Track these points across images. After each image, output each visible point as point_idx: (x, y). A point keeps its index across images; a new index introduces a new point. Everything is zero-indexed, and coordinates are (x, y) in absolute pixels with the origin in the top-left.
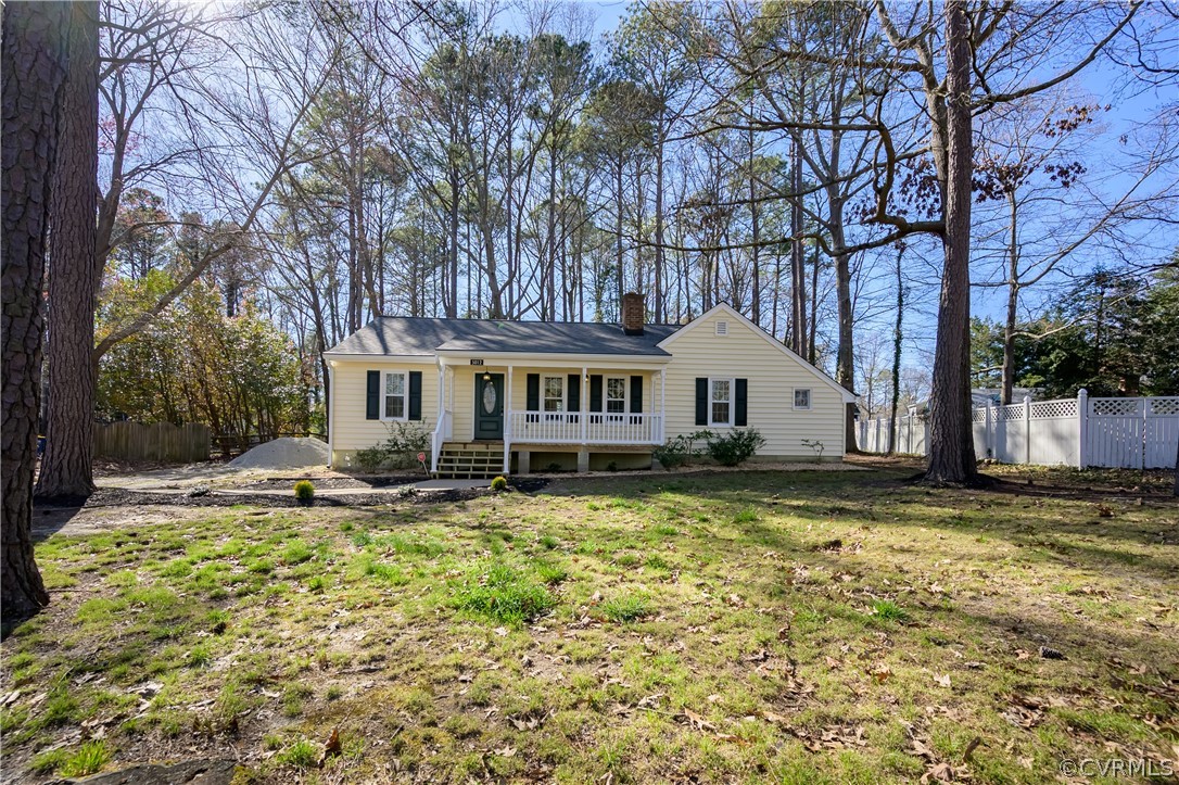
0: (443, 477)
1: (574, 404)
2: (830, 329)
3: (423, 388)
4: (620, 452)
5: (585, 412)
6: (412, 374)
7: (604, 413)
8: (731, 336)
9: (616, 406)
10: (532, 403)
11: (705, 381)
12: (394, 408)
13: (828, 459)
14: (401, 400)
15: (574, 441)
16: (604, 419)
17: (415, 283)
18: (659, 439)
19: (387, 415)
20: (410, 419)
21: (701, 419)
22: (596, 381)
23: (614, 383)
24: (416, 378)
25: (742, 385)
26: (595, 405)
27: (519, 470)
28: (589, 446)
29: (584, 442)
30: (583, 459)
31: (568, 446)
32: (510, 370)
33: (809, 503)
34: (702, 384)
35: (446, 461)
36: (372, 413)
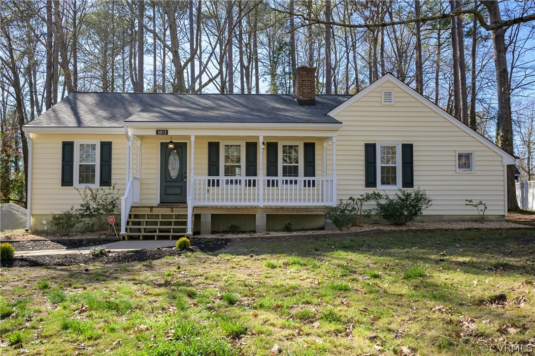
0: (131, 238)
1: (252, 170)
2: (490, 96)
3: (113, 157)
4: (295, 213)
5: (262, 177)
6: (103, 144)
7: (280, 178)
8: (397, 104)
9: (291, 171)
10: (213, 169)
11: (373, 146)
12: (87, 175)
13: (491, 218)
14: (93, 168)
15: (252, 204)
16: (280, 183)
17: (105, 61)
18: (332, 200)
19: (80, 182)
20: (101, 185)
21: (370, 181)
22: (272, 147)
23: (289, 149)
24: (106, 147)
25: (408, 149)
26: (272, 170)
27: (202, 231)
28: (266, 208)
29: (261, 204)
30: (261, 221)
31: (247, 208)
32: (193, 139)
33: (474, 260)
34: (370, 149)
35: (134, 223)
36: (67, 181)
